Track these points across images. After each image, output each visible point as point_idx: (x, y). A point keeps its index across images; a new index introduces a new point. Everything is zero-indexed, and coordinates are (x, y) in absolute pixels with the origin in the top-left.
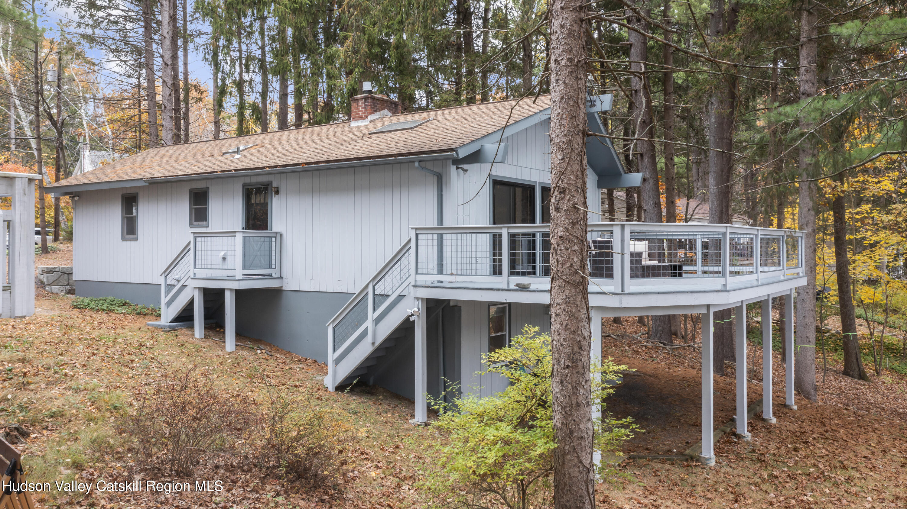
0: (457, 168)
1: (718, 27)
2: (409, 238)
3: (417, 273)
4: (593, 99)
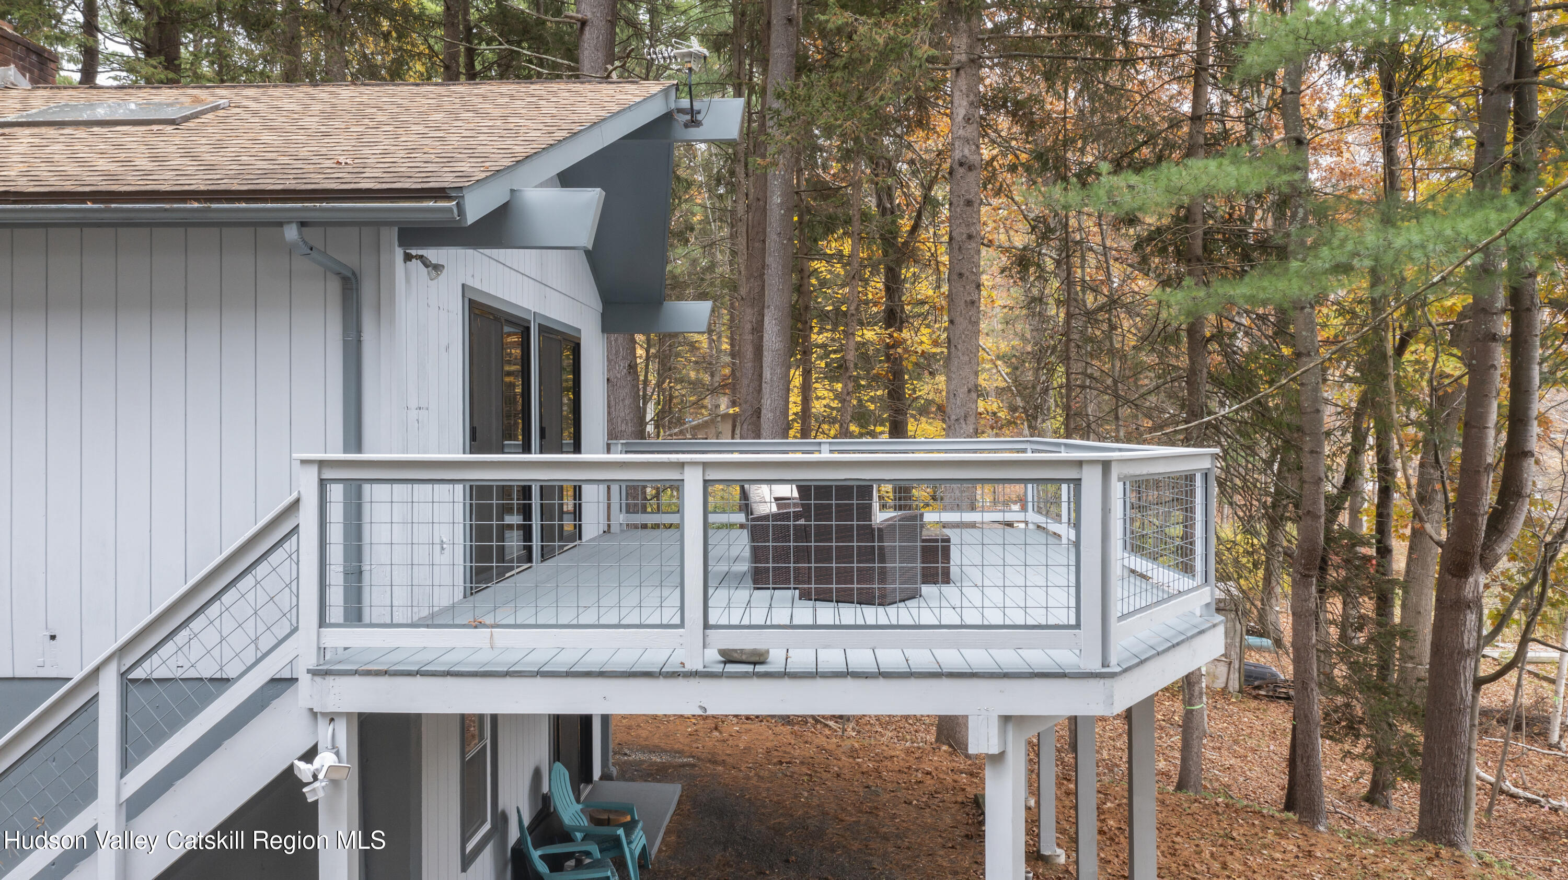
0: (408, 258)
1: (791, 9)
2: (295, 495)
3: (322, 622)
4: (697, 106)
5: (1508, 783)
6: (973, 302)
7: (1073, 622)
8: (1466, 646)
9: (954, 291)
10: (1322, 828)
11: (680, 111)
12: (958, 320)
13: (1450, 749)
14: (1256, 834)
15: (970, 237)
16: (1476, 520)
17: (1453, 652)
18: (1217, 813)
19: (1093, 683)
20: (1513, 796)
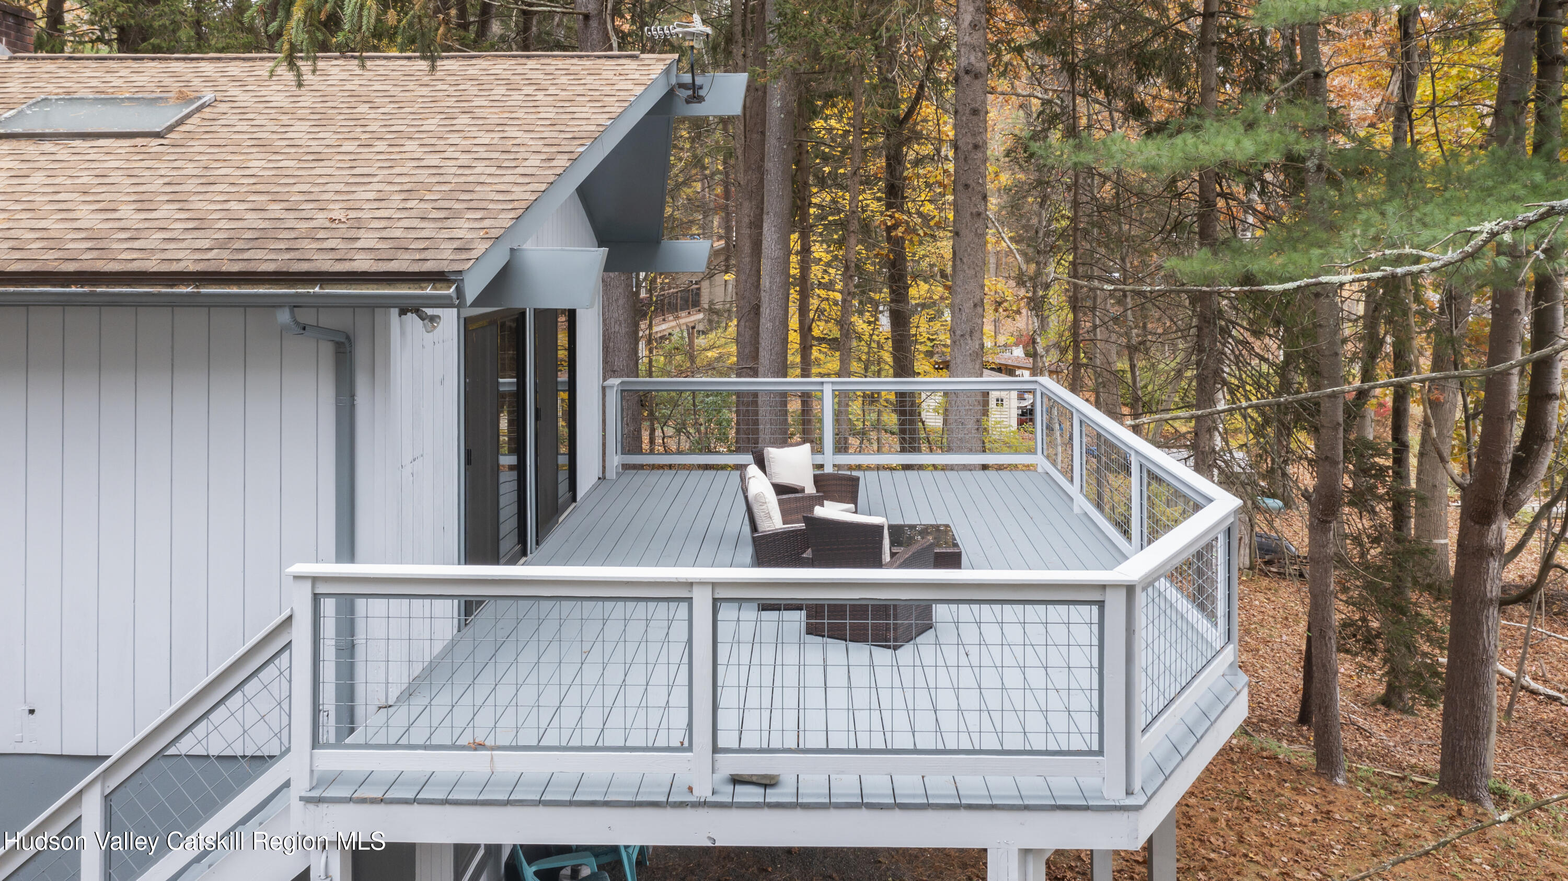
0: (402, 312)
2: (285, 614)
3: (316, 743)
4: (699, 80)
5: (1527, 678)
6: (979, 214)
7: (1095, 747)
8: (1489, 595)
9: (960, 202)
10: (1340, 781)
11: (682, 86)
12: (964, 232)
13: (1473, 700)
14: (1273, 790)
15: (976, 147)
16: (1500, 469)
17: (1475, 601)
18: (1232, 761)
19: (1117, 815)
20: (1533, 692)
